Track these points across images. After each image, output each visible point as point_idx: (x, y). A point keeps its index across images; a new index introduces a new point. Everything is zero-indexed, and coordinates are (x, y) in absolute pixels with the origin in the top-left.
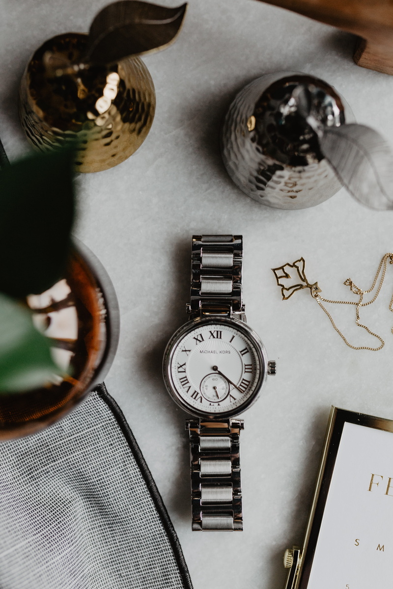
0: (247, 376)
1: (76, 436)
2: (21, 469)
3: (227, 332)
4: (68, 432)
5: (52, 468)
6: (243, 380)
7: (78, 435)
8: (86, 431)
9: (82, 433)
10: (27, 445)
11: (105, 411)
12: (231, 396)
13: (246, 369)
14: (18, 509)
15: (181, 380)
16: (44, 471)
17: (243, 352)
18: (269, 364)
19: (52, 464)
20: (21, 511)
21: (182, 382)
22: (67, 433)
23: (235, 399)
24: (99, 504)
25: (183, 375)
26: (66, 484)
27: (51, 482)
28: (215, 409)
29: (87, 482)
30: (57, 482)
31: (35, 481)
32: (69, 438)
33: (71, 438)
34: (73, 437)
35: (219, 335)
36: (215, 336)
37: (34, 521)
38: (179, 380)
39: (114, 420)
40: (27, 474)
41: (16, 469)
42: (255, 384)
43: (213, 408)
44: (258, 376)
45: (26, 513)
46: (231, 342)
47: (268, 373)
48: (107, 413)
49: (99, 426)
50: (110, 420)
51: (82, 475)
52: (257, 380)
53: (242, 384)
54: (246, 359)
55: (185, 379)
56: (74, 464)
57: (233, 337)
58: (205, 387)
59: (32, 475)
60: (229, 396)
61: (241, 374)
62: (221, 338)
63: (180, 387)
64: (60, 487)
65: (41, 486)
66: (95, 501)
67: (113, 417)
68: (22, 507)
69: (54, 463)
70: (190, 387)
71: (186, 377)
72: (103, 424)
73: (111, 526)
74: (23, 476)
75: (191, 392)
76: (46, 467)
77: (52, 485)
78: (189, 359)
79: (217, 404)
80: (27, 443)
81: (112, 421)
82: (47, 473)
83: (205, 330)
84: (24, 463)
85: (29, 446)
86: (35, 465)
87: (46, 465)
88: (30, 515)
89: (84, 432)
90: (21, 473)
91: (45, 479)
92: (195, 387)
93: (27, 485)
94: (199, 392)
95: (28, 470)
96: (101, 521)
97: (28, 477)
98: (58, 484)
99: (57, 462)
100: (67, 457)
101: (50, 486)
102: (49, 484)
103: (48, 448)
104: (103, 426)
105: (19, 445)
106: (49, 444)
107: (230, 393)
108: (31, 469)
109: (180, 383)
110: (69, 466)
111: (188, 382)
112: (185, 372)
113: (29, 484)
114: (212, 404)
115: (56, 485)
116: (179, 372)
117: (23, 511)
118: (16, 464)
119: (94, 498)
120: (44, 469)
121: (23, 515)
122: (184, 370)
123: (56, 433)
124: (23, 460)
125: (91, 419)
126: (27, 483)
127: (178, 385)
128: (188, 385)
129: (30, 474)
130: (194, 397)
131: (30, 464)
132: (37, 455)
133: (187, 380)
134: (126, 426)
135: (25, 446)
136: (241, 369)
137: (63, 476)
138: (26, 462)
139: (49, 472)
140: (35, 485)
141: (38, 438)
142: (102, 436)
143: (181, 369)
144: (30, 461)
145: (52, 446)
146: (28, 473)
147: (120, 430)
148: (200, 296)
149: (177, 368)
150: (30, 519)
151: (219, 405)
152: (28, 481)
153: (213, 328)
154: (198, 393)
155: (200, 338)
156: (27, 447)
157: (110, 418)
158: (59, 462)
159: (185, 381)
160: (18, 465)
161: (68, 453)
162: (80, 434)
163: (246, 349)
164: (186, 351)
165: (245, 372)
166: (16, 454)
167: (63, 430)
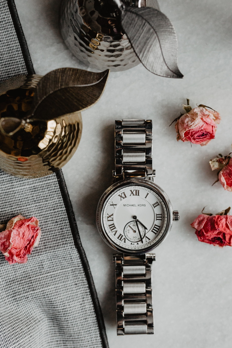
0: (158, 223)
1: (52, 273)
2: (8, 292)
3: (143, 191)
4: (47, 270)
5: (31, 295)
6: (155, 225)
7: (53, 273)
8: (60, 271)
9: (57, 272)
10: (15, 275)
11: (77, 259)
12: (146, 237)
13: (157, 217)
14: (3, 323)
15: (110, 227)
16: (25, 296)
17: (155, 205)
18: (173, 213)
19: (32, 292)
20: (6, 324)
21: (110, 228)
22: (45, 270)
23: (149, 239)
24: (60, 325)
25: (111, 223)
26: (38, 307)
27: (28, 305)
28: (135, 247)
29: (54, 309)
30: (32, 305)
31: (17, 302)
32: (47, 275)
33: (48, 274)
34: (50, 274)
35: (137, 193)
36: (135, 194)
37: (15, 332)
38: (108, 226)
39: (81, 267)
40: (11, 296)
41: (4, 292)
42: (164, 229)
43: (134, 246)
44: (166, 222)
45: (9, 325)
46: (146, 198)
47: (173, 220)
48: (77, 261)
49: (70, 269)
50: (78, 266)
51: (52, 304)
52: (165, 225)
53: (154, 228)
54: (158, 210)
55: (113, 225)
56: (48, 295)
57: (148, 194)
58: (127, 231)
59: (15, 297)
60: (145, 237)
61: (153, 221)
62: (139, 195)
63: (109, 231)
64: (34, 309)
65: (20, 306)
66: (57, 322)
67: (81, 265)
68: (7, 321)
69: (33, 292)
70: (116, 231)
71: (113, 224)
72: (73, 268)
73: (65, 342)
74: (8, 297)
75: (117, 235)
76: (27, 294)
77: (29, 306)
78: (115, 211)
79: (136, 243)
80: (15, 273)
81: (79, 267)
82: (27, 298)
83: (127, 190)
84: (11, 288)
85: (16, 275)
86: (19, 291)
87: (27, 292)
88: (12, 327)
89: (58, 272)
90: (7, 295)
91: (24, 302)
92: (120, 231)
93: (10, 305)
94: (123, 234)
95: (13, 294)
96: (58, 338)
97: (12, 299)
98: (33, 307)
99: (35, 291)
100: (44, 289)
101: (27, 307)
102: (26, 305)
103: (30, 279)
104: (72, 270)
105: (9, 273)
106: (31, 276)
107: (146, 235)
108: (15, 293)
109: (109, 228)
110: (44, 295)
111: (115, 228)
112: (113, 220)
113: (12, 304)
114: (133, 243)
115: (31, 307)
116: (108, 221)
117: (7, 324)
118: (5, 287)
119: (57, 320)
120: (25, 294)
121: (7, 327)
122: (112, 219)
123: (38, 269)
124: (10, 286)
125: (65, 263)
126: (11, 303)
127: (107, 230)
128: (115, 230)
129: (14, 296)
130: (119, 238)
131: (15, 289)
132: (21, 283)
133: (114, 226)
134: (90, 273)
135: (13, 275)
136: (154, 218)
137: (38, 302)
138: (12, 287)
139: (29, 297)
140: (16, 305)
141: (24, 271)
142: (71, 277)
143: (110, 219)
144: (16, 287)
145: (34, 278)
146: (13, 295)
147: (84, 275)
148: (122, 164)
149: (107, 218)
150: (12, 330)
151: (138, 244)
152: (11, 302)
153: (133, 188)
154: (122, 236)
155: (123, 196)
156: (15, 276)
157: (79, 265)
158: (37, 291)
159: (112, 227)
160: (6, 288)
161: (45, 286)
162: (55, 273)
163: (157, 203)
164: (113, 205)
165: (157, 219)
166: (5, 280)
167: (43, 267)
